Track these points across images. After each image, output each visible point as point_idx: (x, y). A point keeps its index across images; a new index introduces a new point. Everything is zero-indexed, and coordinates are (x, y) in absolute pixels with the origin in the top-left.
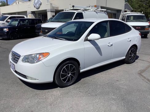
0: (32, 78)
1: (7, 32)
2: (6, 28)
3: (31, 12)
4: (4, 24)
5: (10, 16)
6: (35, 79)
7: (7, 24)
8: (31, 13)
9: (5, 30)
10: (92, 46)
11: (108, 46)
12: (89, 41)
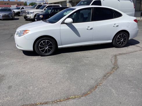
0: (21, 47)
1: (42, 18)
2: (41, 15)
3: (69, 1)
4: (43, 12)
5: (47, 5)
6: (22, 48)
7: (44, 11)
8: (69, 3)
9: (41, 16)
10: (68, 28)
11: (87, 29)
12: (66, 24)
